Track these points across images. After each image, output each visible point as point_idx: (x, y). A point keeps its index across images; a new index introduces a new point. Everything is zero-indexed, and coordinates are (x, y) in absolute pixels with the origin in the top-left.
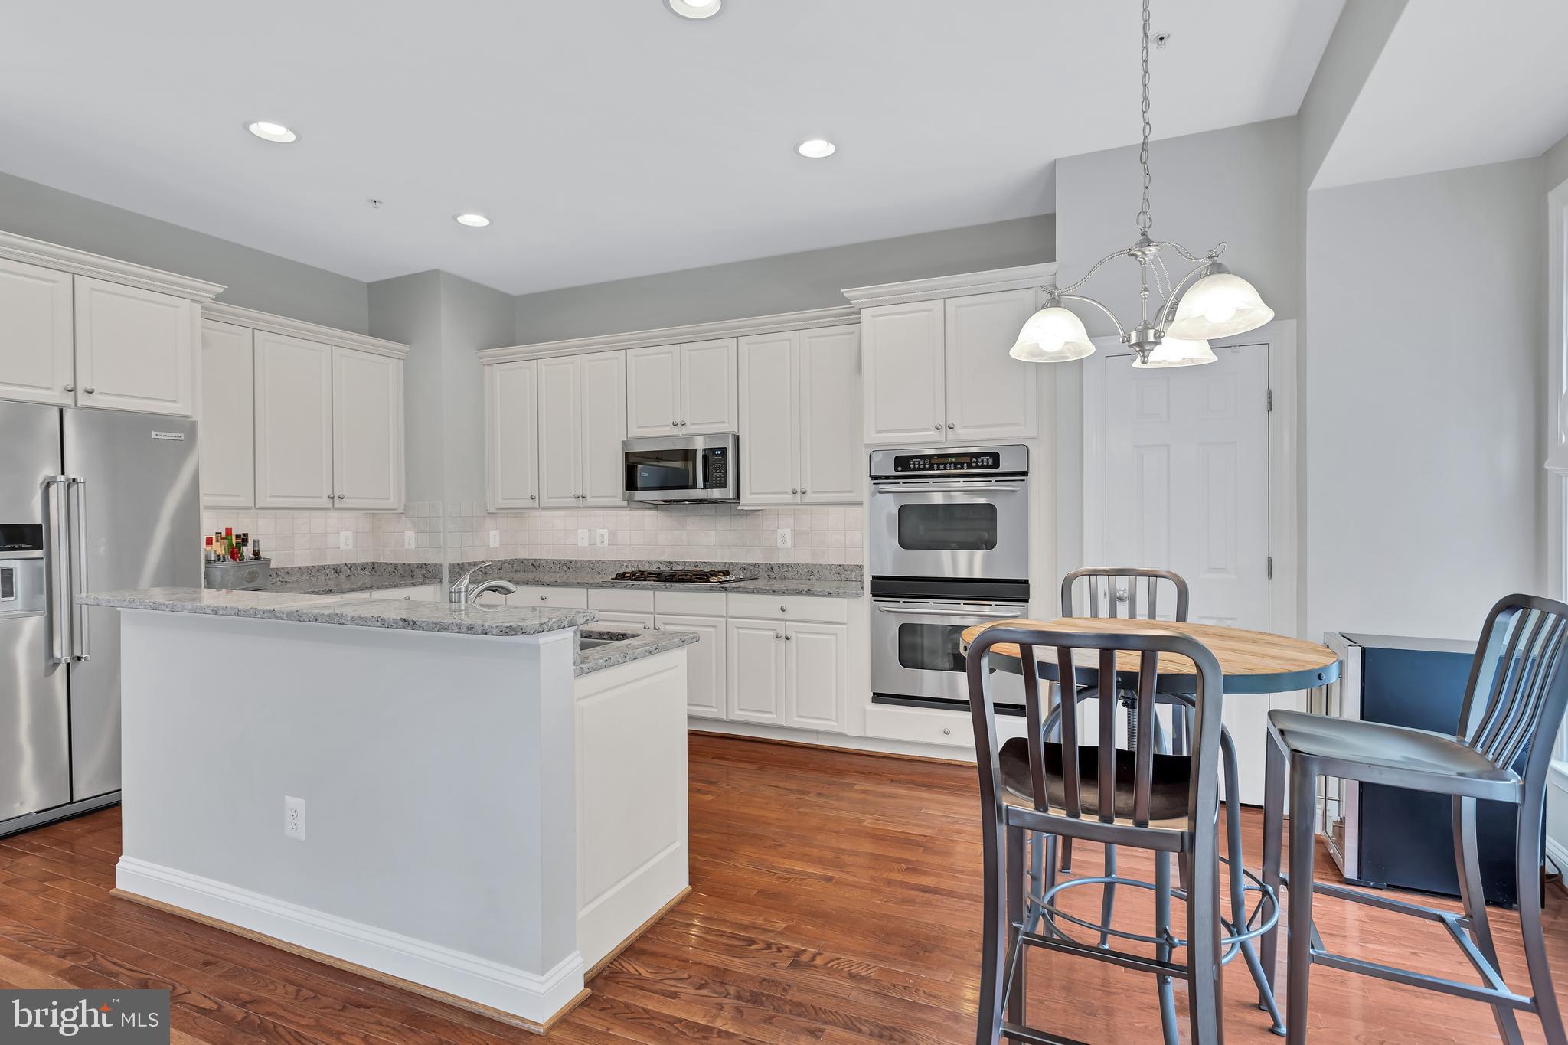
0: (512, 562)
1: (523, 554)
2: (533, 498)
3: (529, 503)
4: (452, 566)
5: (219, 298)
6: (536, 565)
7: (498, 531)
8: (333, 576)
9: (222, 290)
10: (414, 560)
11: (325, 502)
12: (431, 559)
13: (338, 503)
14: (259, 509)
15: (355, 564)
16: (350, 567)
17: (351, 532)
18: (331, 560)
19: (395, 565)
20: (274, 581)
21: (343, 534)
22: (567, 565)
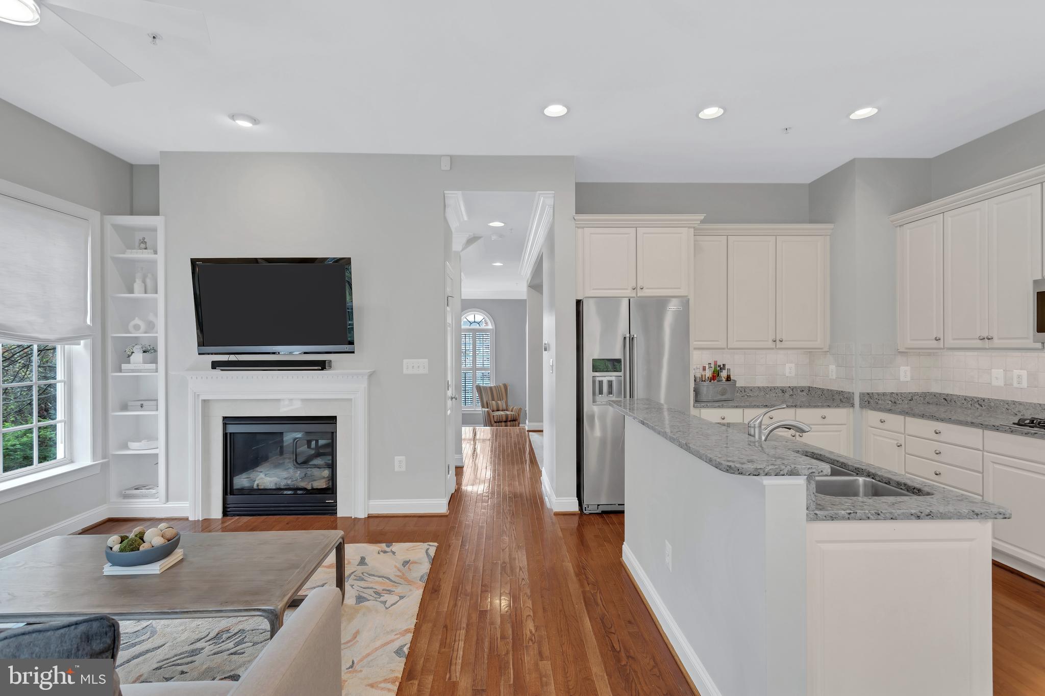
0: (924, 395)
1: (935, 389)
2: (937, 339)
3: (934, 344)
4: (862, 395)
5: (702, 222)
6: (947, 400)
7: (909, 367)
8: (781, 394)
9: (703, 217)
10: (835, 387)
11: (770, 344)
12: (846, 387)
13: (779, 345)
14: (730, 349)
15: (796, 387)
16: (793, 389)
17: (794, 364)
18: (779, 384)
19: (823, 390)
20: (743, 395)
21: (788, 366)
22: (979, 402)
